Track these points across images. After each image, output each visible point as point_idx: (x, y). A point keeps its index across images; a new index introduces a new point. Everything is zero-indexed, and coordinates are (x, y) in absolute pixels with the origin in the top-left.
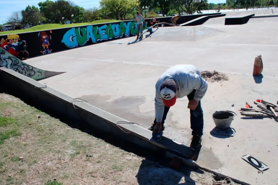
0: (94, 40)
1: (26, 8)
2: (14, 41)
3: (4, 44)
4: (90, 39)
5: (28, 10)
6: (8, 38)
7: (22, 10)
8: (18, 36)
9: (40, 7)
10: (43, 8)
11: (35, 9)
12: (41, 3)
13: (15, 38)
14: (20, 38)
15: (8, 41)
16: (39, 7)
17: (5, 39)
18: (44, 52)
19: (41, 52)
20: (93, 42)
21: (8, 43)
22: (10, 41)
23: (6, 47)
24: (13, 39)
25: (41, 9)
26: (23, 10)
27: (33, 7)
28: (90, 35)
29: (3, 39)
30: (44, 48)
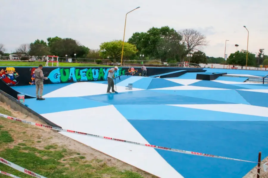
0: (75, 79)
1: (35, 41)
2: (11, 72)
3: (3, 73)
4: (72, 78)
5: (37, 44)
6: (6, 70)
8: (14, 69)
9: (49, 42)
10: (51, 43)
11: (43, 43)
12: (50, 38)
13: (11, 70)
14: (15, 71)
15: (6, 71)
16: (47, 42)
17: (4, 70)
18: (32, 83)
19: (30, 83)
20: (74, 81)
21: (6, 73)
22: (8, 72)
23: (4, 76)
24: (10, 71)
25: (49, 44)
26: (32, 43)
28: (72, 75)
29: (3, 70)
30: (33, 80)
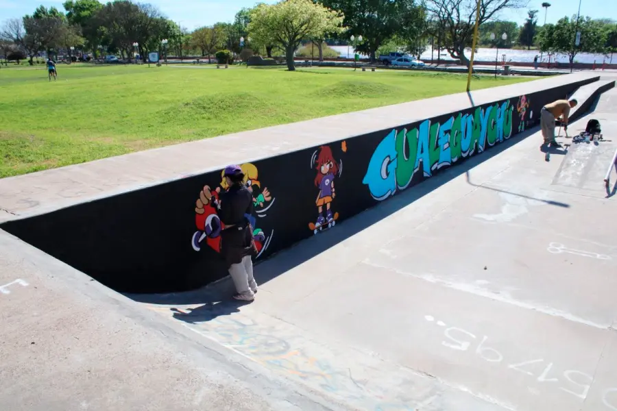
0: (427, 167)
1: (35, 10)
4: (421, 165)
5: (41, 17)
7: (25, 16)
9: (68, 12)
10: (74, 15)
11: (57, 14)
12: (71, 3)
16: (66, 12)
20: (425, 175)
25: (69, 16)
26: (27, 17)
27: (53, 12)
28: (422, 151)
